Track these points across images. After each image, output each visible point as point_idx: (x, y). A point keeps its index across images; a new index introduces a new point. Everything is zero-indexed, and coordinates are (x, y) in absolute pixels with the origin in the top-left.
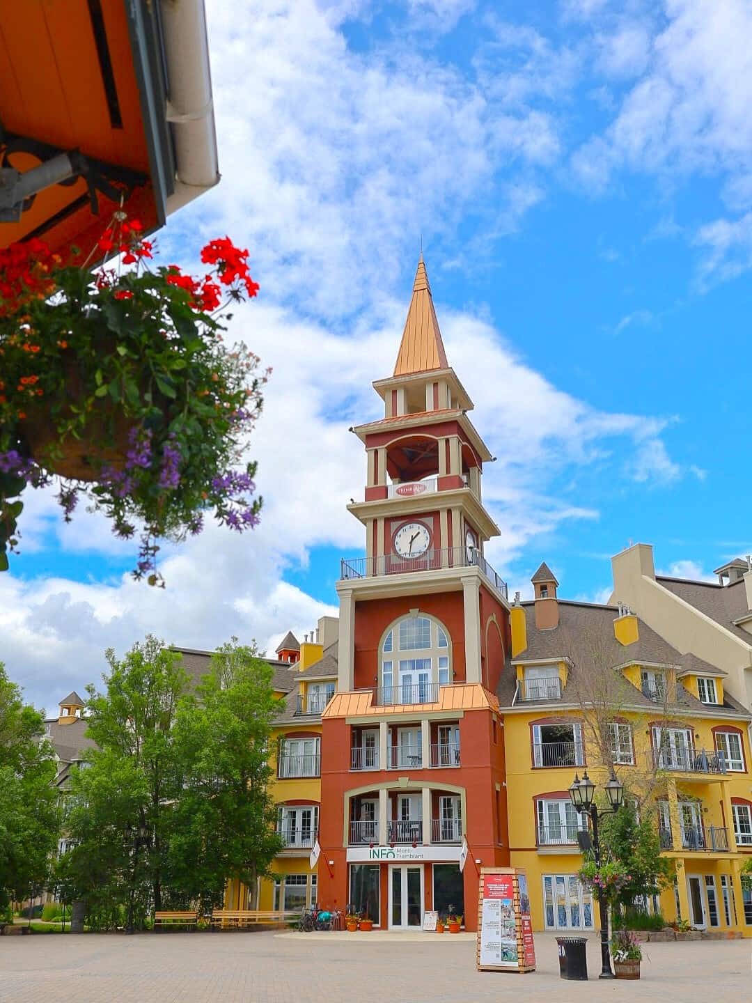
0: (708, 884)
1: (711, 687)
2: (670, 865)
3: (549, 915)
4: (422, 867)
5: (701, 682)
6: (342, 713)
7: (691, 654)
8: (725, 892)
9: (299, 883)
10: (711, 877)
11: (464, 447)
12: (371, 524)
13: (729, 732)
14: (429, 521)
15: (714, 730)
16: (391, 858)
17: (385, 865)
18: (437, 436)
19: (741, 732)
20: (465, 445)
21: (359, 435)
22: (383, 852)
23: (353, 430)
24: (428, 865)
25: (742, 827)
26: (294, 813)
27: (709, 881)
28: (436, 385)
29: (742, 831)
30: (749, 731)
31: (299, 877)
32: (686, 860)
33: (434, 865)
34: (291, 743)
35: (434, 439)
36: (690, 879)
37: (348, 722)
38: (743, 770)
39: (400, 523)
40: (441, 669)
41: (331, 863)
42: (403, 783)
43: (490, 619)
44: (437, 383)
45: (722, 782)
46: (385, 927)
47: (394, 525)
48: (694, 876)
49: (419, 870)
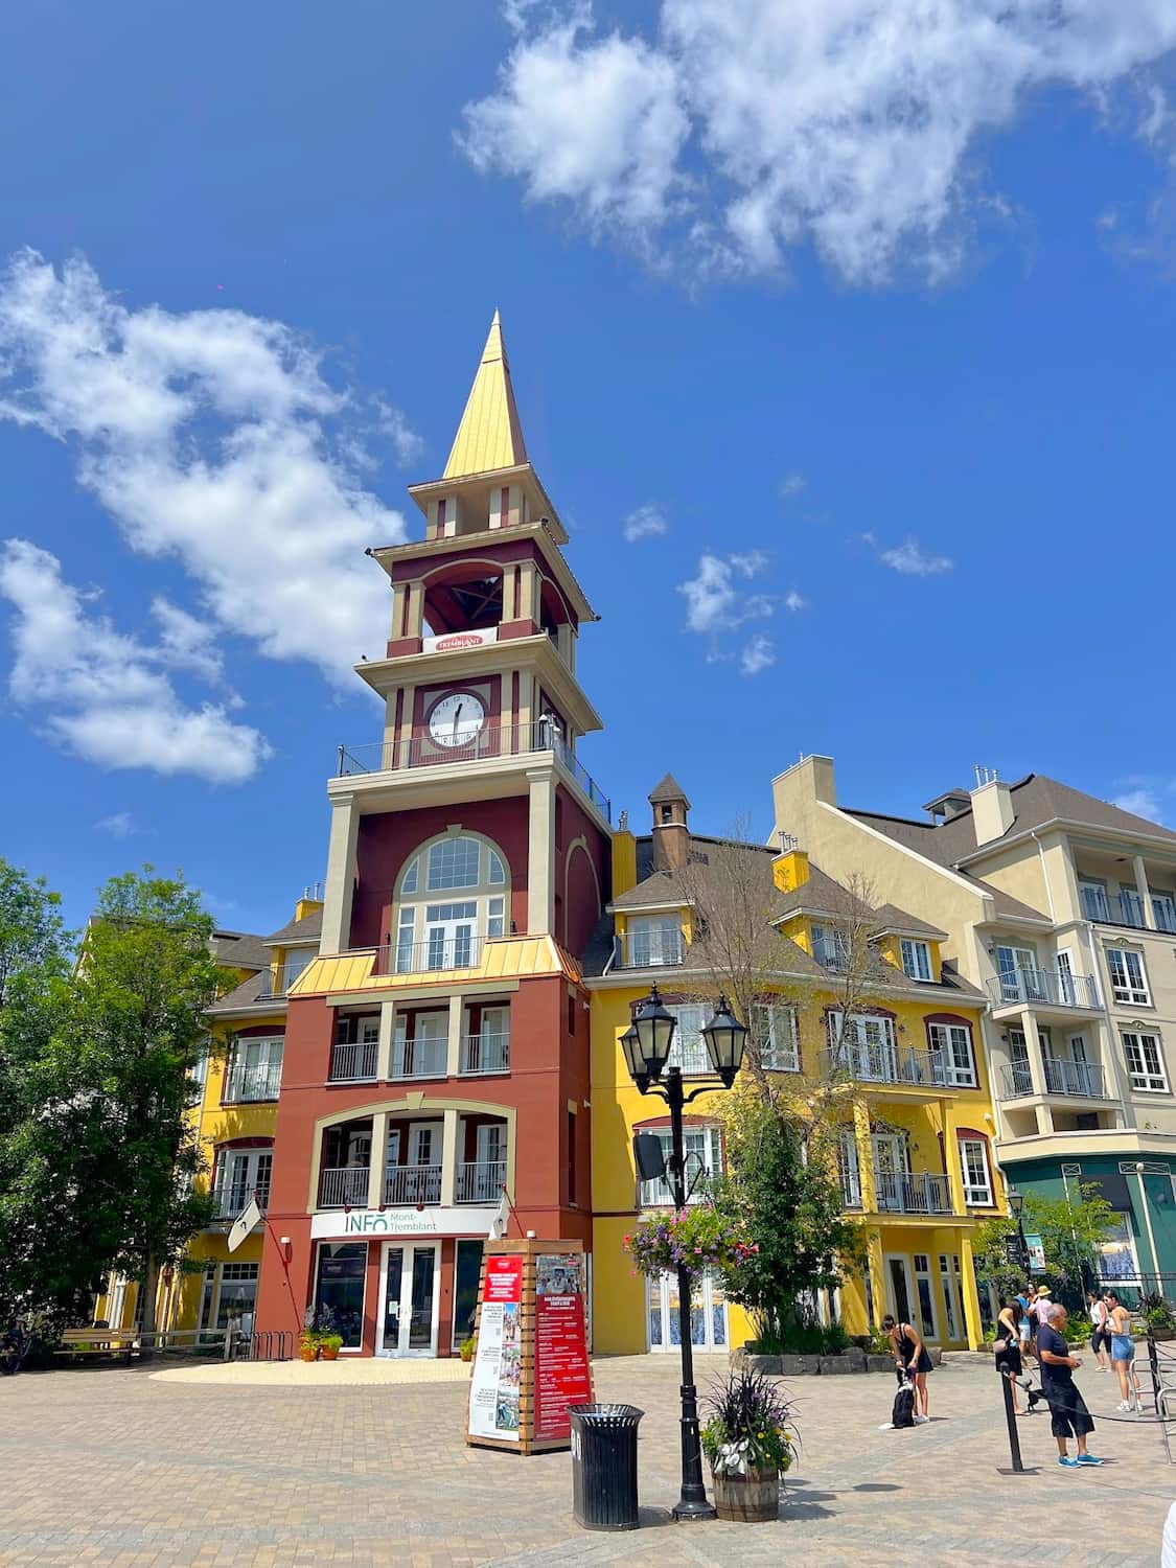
0: (918, 1269)
1: (922, 955)
2: (857, 1236)
3: (654, 1326)
4: (437, 1246)
5: (907, 946)
6: (322, 988)
7: (891, 906)
8: (946, 1281)
9: (244, 1276)
10: (924, 1258)
11: (544, 583)
12: (393, 696)
13: (951, 1024)
14: (485, 690)
15: (927, 1020)
16: (380, 1231)
17: (376, 1244)
18: (502, 562)
19: (970, 1026)
20: (547, 581)
21: (380, 560)
22: (369, 1220)
23: (372, 552)
24: (447, 1241)
25: (972, 1176)
26: (246, 1160)
27: (920, 1264)
28: (505, 491)
29: (973, 1182)
30: (982, 1022)
31: (245, 1267)
32: (884, 1229)
33: (459, 1242)
34: (249, 1046)
35: (498, 567)
36: (890, 1261)
37: (332, 1002)
38: (974, 1085)
39: (439, 693)
40: (492, 917)
41: (285, 1240)
42: (414, 1102)
43: (575, 843)
44: (507, 489)
45: (941, 1101)
46: (370, 1351)
47: (429, 697)
48: (896, 1257)
49: (432, 1251)
